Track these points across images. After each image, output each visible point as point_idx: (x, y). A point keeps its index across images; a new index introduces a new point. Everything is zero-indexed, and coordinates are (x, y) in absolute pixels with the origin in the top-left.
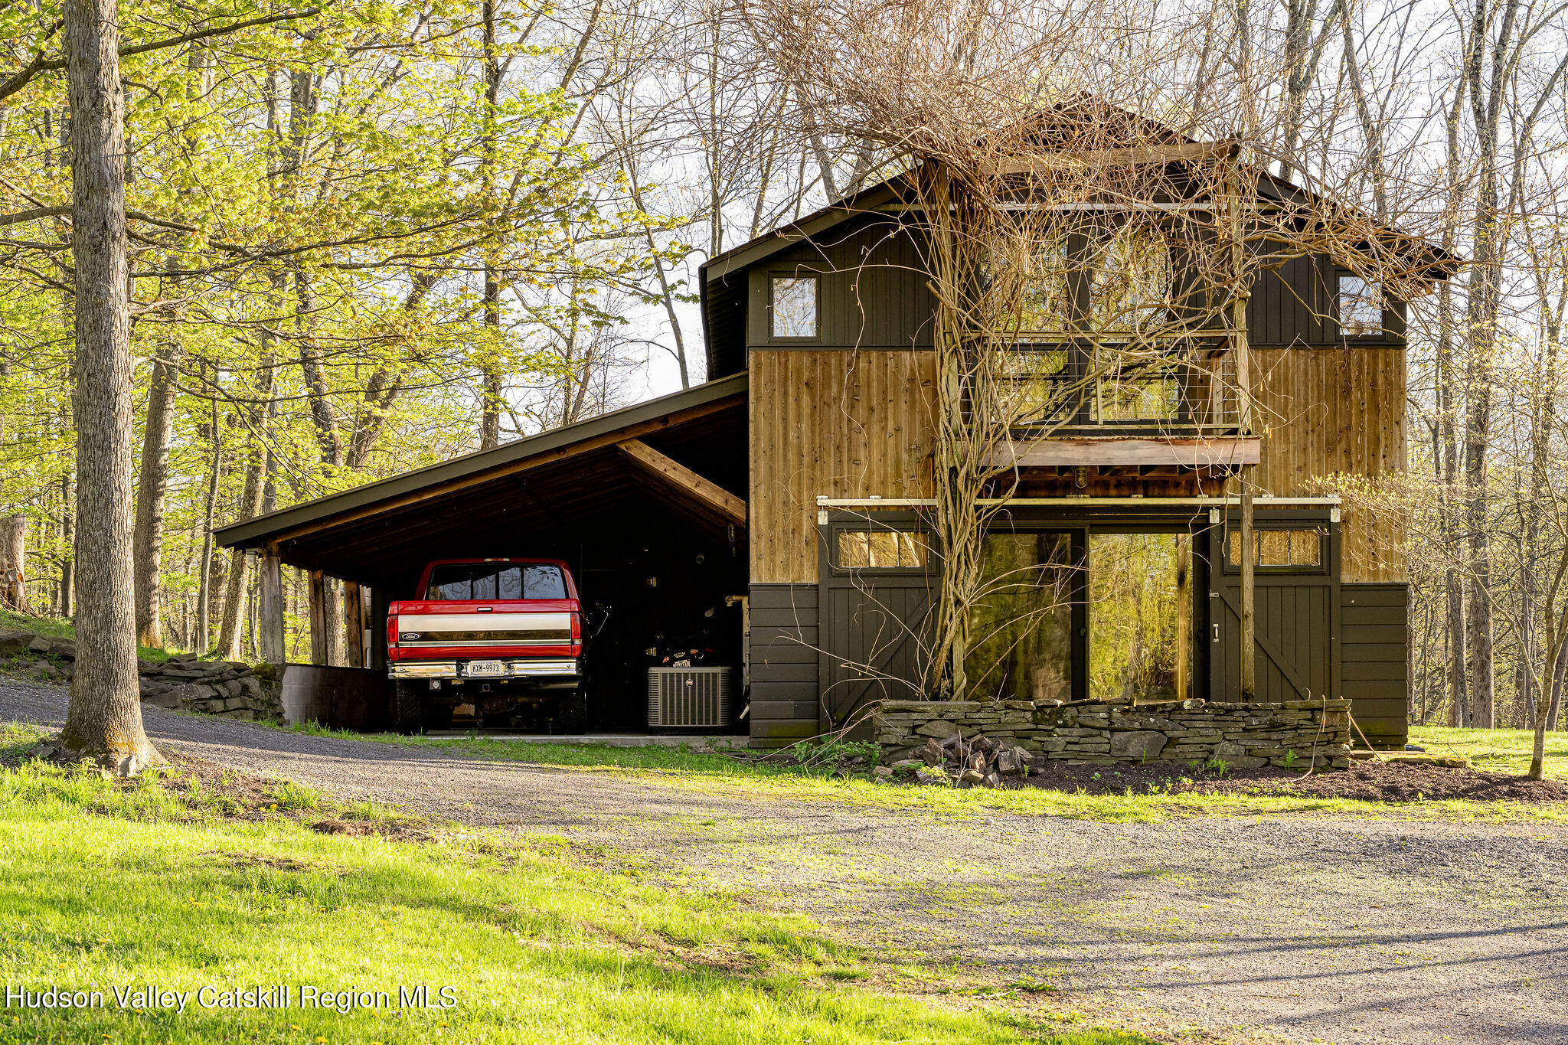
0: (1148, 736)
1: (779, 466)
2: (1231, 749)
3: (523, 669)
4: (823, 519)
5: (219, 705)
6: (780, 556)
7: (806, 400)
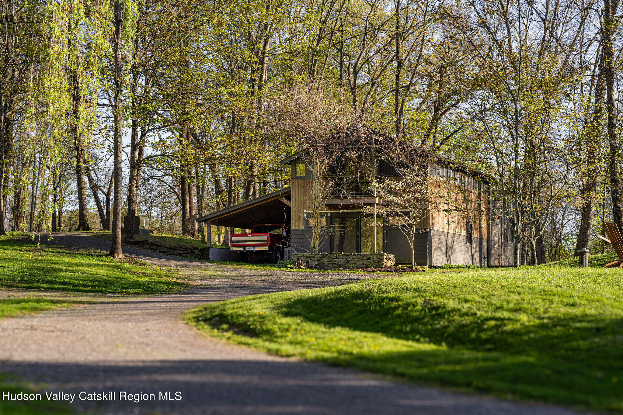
0: (344, 260)
1: (297, 204)
2: (360, 263)
3: (257, 248)
4: (305, 215)
5: (185, 255)
6: (297, 223)
7: (302, 190)
